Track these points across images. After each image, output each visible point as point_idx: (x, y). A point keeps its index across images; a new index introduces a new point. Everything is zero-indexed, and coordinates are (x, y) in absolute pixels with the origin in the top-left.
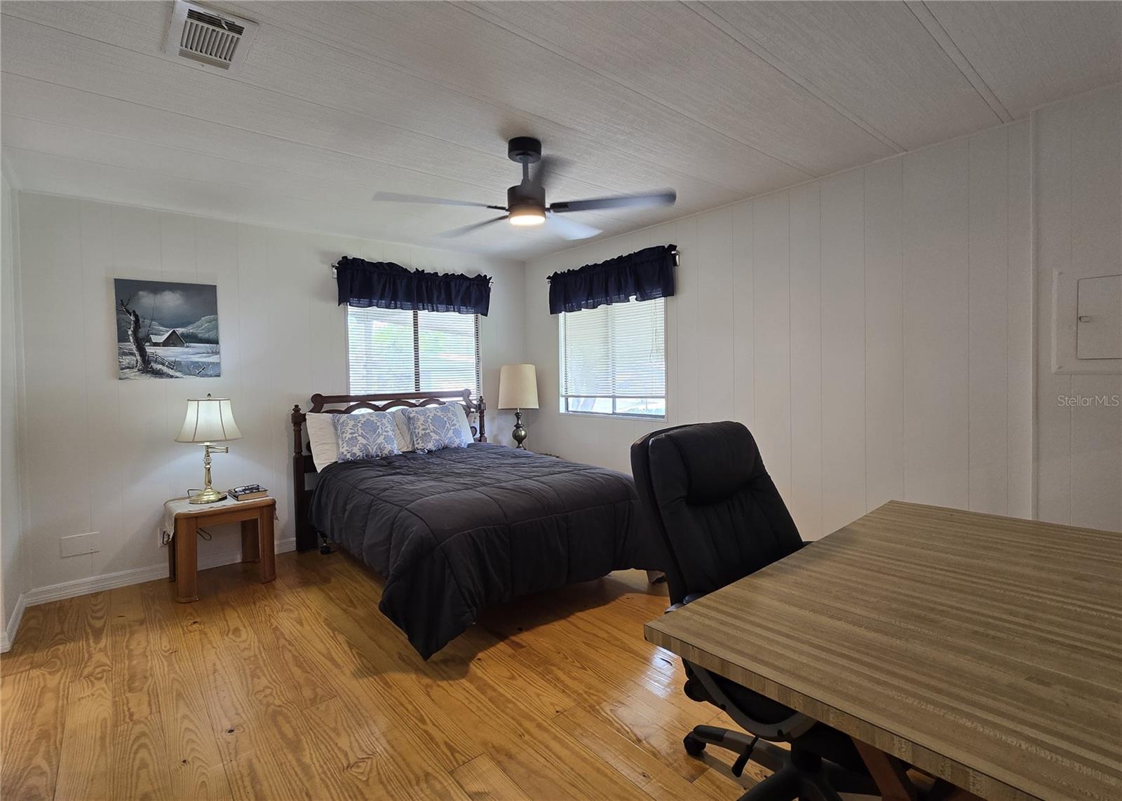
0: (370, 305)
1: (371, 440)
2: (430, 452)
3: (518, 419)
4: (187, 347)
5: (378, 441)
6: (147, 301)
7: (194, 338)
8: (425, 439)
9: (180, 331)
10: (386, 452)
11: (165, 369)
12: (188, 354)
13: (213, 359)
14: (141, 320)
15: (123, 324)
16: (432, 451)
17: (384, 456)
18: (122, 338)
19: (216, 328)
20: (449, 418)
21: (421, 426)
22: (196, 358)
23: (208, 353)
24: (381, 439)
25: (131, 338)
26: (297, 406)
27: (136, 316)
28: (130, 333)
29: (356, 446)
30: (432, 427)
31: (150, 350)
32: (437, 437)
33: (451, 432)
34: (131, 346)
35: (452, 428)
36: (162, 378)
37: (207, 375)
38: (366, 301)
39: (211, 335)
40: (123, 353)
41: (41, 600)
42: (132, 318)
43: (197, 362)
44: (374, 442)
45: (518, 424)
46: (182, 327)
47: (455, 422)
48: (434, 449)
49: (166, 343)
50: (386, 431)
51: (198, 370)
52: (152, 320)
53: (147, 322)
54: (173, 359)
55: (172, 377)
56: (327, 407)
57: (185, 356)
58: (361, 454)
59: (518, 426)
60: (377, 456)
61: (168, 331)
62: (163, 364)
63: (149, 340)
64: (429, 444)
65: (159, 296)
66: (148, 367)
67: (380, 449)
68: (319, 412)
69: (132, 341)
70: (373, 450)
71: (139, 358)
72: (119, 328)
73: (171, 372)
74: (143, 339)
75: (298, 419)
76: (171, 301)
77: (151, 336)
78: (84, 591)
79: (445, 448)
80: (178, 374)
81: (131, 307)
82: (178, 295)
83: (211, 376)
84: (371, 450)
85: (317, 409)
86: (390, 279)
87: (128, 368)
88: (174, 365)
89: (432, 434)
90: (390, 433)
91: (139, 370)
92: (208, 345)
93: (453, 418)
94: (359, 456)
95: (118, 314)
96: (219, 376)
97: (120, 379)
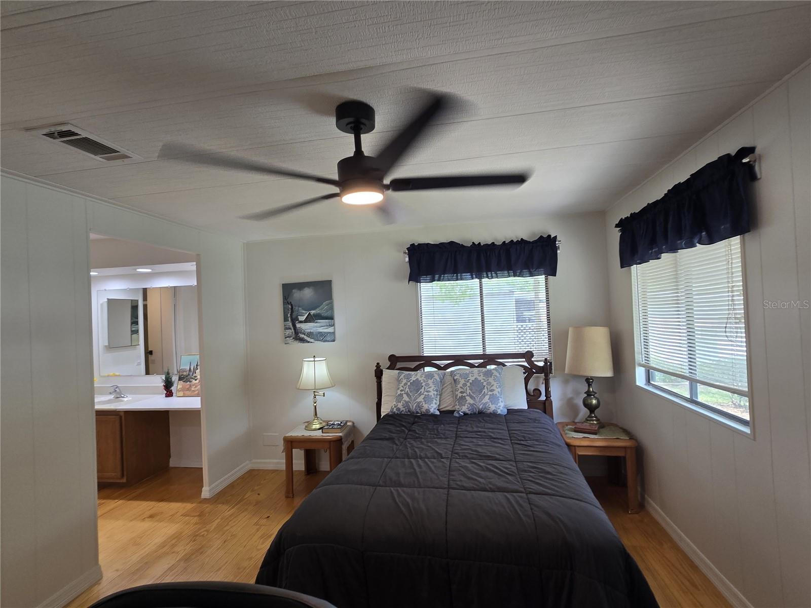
0: (433, 280)
1: (413, 398)
2: (465, 414)
3: (589, 385)
4: (316, 322)
5: (418, 400)
6: (297, 295)
7: (319, 317)
8: (461, 401)
9: (313, 312)
10: (424, 410)
11: (305, 337)
12: (317, 327)
13: (331, 330)
14: (294, 307)
15: (286, 310)
16: (467, 414)
17: (423, 413)
18: (286, 320)
19: (332, 308)
20: (489, 384)
21: (460, 389)
22: (321, 330)
23: (327, 326)
24: (421, 399)
25: (289, 318)
26: (378, 364)
27: (292, 305)
28: (289, 316)
29: (400, 402)
30: (468, 391)
31: (298, 325)
32: (472, 402)
33: (487, 397)
34: (290, 324)
35: (490, 393)
36: (304, 343)
37: (326, 341)
38: (429, 277)
39: (328, 314)
40: (286, 329)
41: (256, 467)
42: (290, 307)
43: (321, 332)
44: (414, 400)
45: (589, 391)
46: (313, 310)
47: (494, 388)
48: (469, 412)
49: (306, 321)
50: (427, 392)
51: (321, 337)
52: (299, 307)
53: (297, 308)
54: (309, 331)
55: (309, 342)
56: (399, 365)
57: (314, 329)
58: (404, 409)
59: (589, 394)
60: (417, 413)
61: (306, 313)
62: (305, 334)
63: (298, 320)
64: (463, 407)
65: (302, 291)
66: (298, 337)
67: (419, 407)
68: (393, 369)
69: (290, 320)
70: (413, 407)
71: (293, 331)
72: (284, 313)
73: (308, 339)
74: (295, 319)
75: (379, 374)
76: (308, 293)
77: (299, 317)
78: (271, 467)
79: (481, 413)
80: (312, 340)
81: (289, 300)
82: (311, 290)
83: (329, 341)
84: (411, 407)
85: (391, 367)
86: (451, 255)
87: (288, 337)
88: (310, 335)
89: (468, 398)
90: (431, 394)
91: (293, 338)
92: (327, 321)
93: (493, 383)
94: (403, 411)
95: (284, 304)
96: (334, 341)
97: (286, 344)
